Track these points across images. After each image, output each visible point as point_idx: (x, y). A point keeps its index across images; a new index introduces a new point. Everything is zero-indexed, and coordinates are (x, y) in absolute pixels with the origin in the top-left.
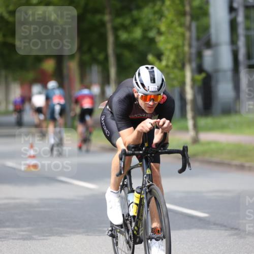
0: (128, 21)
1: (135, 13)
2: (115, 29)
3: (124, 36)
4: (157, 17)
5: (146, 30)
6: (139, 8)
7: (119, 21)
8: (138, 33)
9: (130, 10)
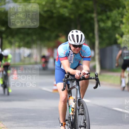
0: (104, 17)
1: (108, 13)
2: (98, 21)
3: (102, 25)
4: (120, 16)
5: (113, 22)
6: (111, 10)
7: (100, 17)
8: (109, 24)
9: (106, 12)
